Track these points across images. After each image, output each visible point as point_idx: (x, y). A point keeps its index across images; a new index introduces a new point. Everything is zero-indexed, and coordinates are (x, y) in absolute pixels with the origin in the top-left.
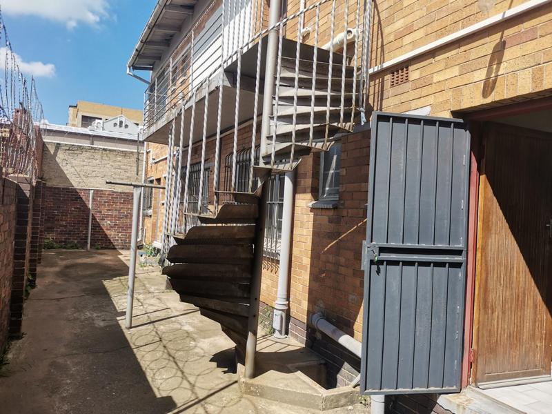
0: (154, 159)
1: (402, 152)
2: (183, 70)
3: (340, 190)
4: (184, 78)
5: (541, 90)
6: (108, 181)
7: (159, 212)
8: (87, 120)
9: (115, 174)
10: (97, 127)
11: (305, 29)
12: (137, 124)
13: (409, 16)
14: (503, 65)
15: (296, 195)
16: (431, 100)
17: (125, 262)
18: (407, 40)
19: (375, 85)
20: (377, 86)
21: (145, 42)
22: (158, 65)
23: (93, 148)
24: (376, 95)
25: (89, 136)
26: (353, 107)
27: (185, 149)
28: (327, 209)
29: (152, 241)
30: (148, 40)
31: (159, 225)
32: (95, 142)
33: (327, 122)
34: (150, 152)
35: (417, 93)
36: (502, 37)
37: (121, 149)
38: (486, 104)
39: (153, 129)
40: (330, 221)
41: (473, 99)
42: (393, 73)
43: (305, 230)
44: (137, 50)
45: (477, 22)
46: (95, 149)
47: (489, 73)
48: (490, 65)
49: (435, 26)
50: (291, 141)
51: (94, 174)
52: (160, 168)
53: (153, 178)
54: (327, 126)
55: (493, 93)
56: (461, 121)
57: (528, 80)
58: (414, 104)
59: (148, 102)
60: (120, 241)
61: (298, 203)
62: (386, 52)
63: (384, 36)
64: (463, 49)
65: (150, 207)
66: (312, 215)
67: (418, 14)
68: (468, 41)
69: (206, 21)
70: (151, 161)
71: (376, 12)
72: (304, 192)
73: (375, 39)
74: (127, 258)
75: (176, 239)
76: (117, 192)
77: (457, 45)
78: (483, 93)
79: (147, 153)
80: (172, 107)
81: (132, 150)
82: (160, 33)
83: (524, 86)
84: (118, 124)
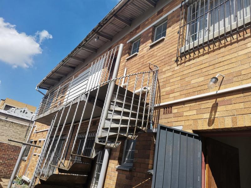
0: (37, 131)
1: (171, 147)
2: (63, 92)
3: (134, 161)
4: (63, 95)
5: (236, 127)
6: (10, 139)
7: (31, 159)
8: (7, 107)
9: (14, 135)
10: (12, 111)
11: (125, 84)
12: (32, 113)
13: (173, 86)
14: (217, 113)
15: (110, 160)
16: (183, 123)
17: (3, 186)
18: (171, 95)
19: (155, 112)
20: (156, 113)
21: (48, 78)
22: (52, 88)
23: (6, 121)
24: (156, 117)
25: (6, 115)
26: (148, 120)
27: (55, 128)
28: (126, 170)
29: (22, 176)
30: (50, 77)
31: (29, 167)
32: (8, 118)
33: (136, 125)
34: (35, 127)
35: (176, 119)
36: (216, 101)
37: (20, 123)
38: (210, 130)
39: (41, 116)
40: (127, 178)
41: (203, 126)
42: (164, 108)
43: (112, 181)
44: (43, 80)
45: (204, 93)
46: (7, 121)
47: (211, 115)
48: (211, 112)
49: (185, 92)
50: (117, 132)
51: (2, 134)
52: (38, 136)
53: (33, 140)
54: (136, 127)
55: (213, 125)
56: (197, 135)
57: (230, 121)
58: (174, 124)
59: (42, 103)
60: (4, 173)
61: (110, 165)
62: (161, 99)
63: (161, 92)
64: (198, 103)
65: (26, 156)
66: (117, 173)
67: (177, 86)
68: (200, 100)
69: (79, 74)
70: (34, 131)
71: (158, 82)
72: (114, 159)
73: (157, 93)
74: (5, 184)
75: (41, 180)
76: (12, 145)
77: (195, 101)
78: (208, 124)
79: (34, 127)
80: (54, 107)
81: (26, 125)
82: (57, 75)
83: (228, 124)
84: (23, 111)
